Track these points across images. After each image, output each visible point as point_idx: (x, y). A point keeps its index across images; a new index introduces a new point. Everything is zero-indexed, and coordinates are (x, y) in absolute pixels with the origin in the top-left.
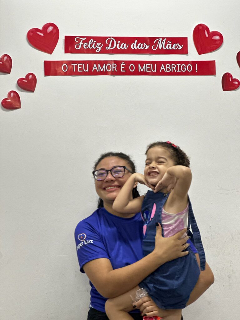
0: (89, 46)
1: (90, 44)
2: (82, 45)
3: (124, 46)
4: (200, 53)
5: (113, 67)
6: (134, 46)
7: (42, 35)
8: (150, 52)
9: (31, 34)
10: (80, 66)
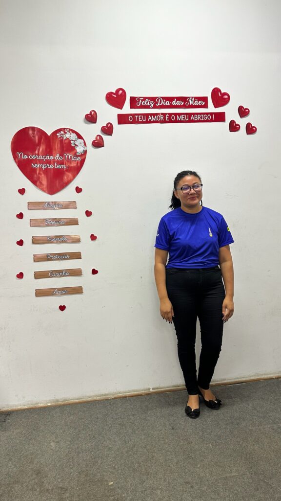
0: (146, 103)
1: (146, 102)
2: (141, 103)
3: (168, 103)
4: (216, 107)
5: (161, 117)
6: (174, 103)
7: (115, 96)
8: (184, 107)
9: (109, 96)
10: (140, 117)
